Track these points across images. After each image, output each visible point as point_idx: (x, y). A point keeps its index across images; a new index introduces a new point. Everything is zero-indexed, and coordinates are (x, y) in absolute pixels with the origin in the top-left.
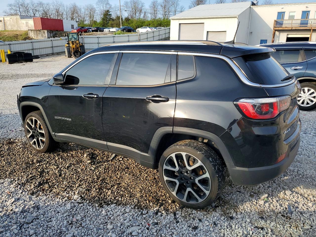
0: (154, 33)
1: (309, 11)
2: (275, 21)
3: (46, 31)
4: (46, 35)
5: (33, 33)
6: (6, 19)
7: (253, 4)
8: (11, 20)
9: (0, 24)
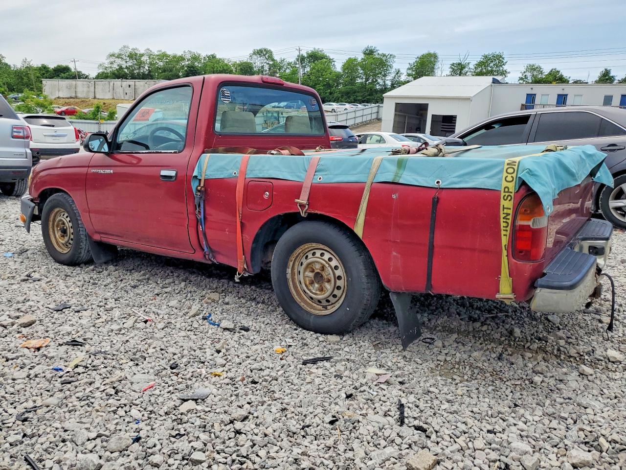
0: (357, 112)
1: (567, 95)
2: (522, 105)
6: (137, 83)
7: (495, 81)
8: (147, 85)
9: (128, 90)
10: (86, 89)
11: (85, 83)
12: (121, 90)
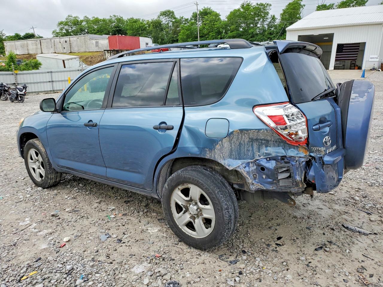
5: (109, 54)
6: (71, 39)
8: (78, 40)
10: (35, 47)
11: (33, 42)
12: (60, 45)
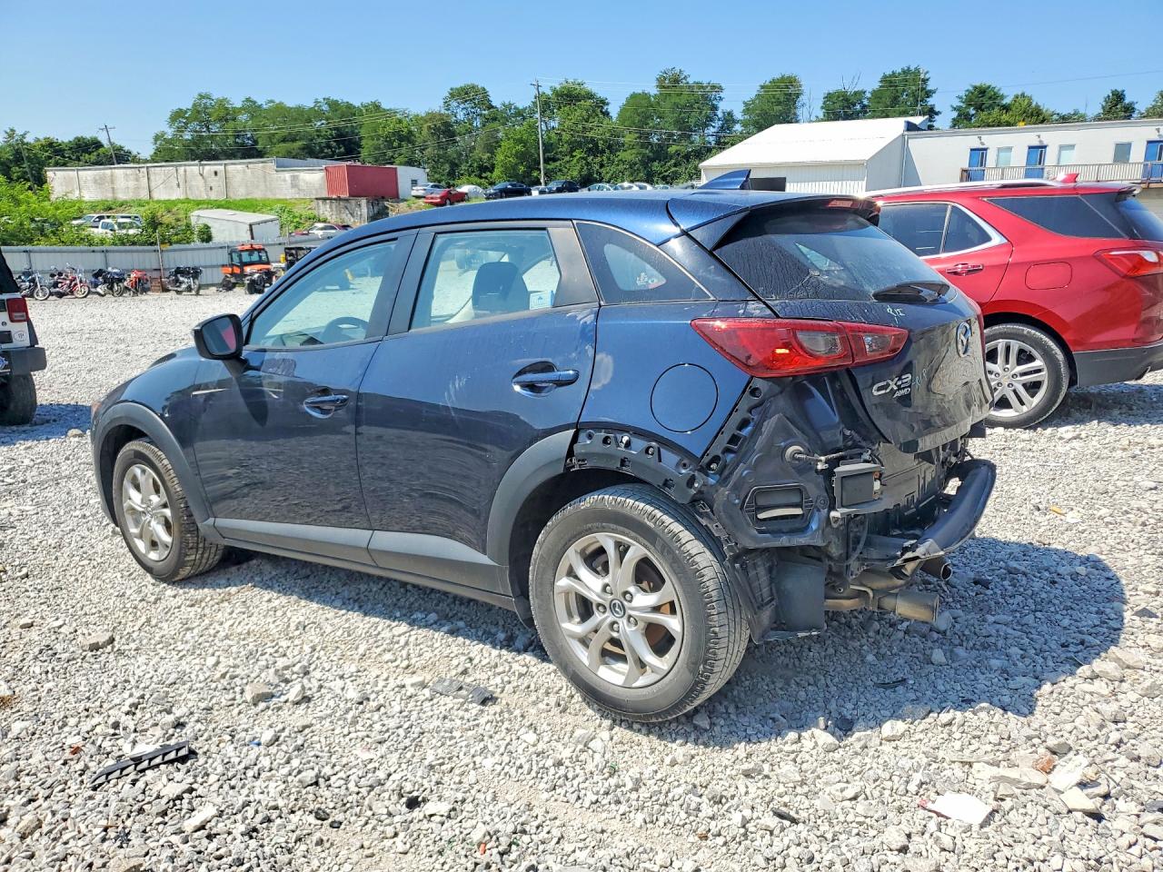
1: (1045, 147)
2: (964, 171)
3: (363, 202)
4: (365, 210)
6: (230, 167)
7: (911, 127)
8: (248, 170)
9: (213, 181)
10: (131, 184)
11: (129, 171)
12: (200, 181)
